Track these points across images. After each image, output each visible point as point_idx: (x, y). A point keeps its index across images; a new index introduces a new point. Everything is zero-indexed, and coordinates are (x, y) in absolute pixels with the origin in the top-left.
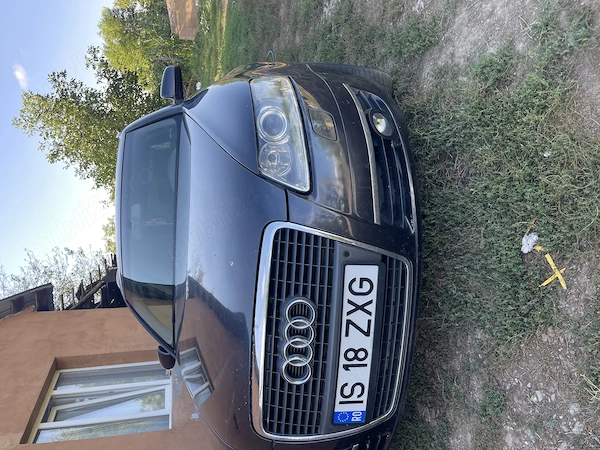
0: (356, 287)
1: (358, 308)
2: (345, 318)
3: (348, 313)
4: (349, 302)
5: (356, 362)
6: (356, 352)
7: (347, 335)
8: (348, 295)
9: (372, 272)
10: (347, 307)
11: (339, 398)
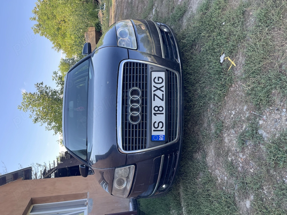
0: (156, 80)
1: (158, 89)
2: (153, 93)
3: (154, 91)
4: (154, 86)
5: (159, 112)
6: (159, 108)
7: (154, 100)
8: (153, 84)
9: (163, 75)
10: (153, 89)
11: (153, 129)
